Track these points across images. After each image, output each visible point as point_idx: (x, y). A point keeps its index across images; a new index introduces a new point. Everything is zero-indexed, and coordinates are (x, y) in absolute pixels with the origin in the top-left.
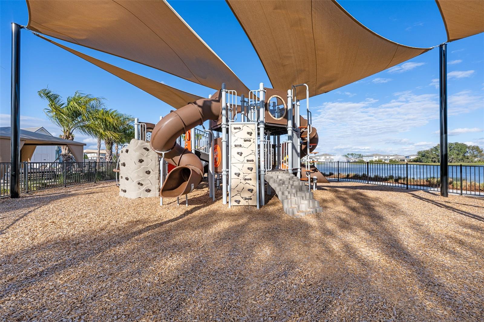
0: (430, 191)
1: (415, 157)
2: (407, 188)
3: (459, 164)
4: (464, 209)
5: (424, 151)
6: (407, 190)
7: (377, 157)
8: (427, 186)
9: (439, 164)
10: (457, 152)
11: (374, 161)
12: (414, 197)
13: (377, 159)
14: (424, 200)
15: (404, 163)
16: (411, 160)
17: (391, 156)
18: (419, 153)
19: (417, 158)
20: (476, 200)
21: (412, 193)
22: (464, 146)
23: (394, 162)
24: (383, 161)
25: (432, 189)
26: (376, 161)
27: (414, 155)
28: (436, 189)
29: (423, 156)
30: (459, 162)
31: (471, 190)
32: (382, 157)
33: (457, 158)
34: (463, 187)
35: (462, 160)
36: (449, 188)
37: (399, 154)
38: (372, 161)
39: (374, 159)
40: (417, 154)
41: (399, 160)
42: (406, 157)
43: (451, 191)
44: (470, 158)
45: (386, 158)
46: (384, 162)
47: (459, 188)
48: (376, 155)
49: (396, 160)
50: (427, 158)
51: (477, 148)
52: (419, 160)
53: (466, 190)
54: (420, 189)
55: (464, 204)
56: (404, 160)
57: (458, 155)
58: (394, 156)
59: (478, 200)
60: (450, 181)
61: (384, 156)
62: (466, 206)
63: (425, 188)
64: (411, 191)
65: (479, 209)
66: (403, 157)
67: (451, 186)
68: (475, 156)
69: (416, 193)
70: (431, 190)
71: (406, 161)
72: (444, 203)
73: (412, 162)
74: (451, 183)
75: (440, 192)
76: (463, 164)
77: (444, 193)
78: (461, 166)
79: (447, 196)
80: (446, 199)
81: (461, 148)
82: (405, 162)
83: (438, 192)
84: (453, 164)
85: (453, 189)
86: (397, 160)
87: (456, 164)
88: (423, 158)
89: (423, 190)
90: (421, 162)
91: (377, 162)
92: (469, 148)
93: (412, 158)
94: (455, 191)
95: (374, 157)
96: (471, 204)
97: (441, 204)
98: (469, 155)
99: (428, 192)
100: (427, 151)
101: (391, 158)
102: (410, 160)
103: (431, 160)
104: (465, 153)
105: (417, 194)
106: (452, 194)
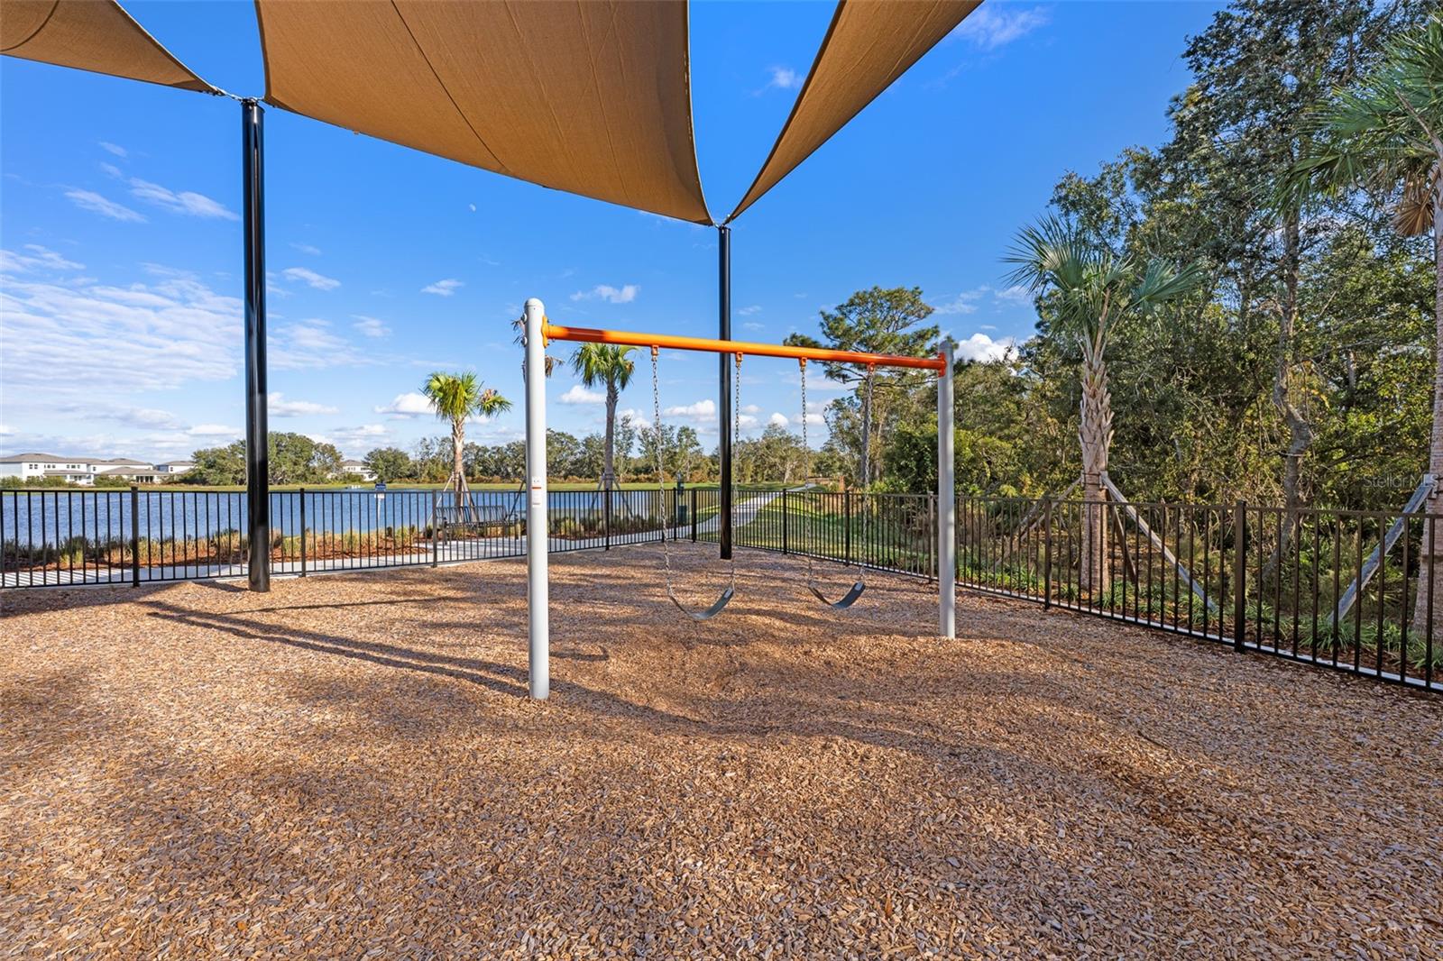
0: (219, 581)
1: (186, 468)
2: (136, 582)
3: (297, 487)
4: (310, 623)
5: (213, 452)
6: (134, 591)
7: (41, 466)
8: (207, 562)
9: (245, 488)
10: (293, 457)
11: (24, 479)
12: (155, 614)
13: (40, 471)
14: (193, 623)
15: (150, 488)
16: (175, 478)
17: (104, 463)
18: (198, 456)
19: (193, 470)
20: (335, 583)
21: (151, 598)
22: (306, 443)
23: (112, 485)
24: (68, 480)
25: (225, 572)
26: (31, 481)
27: (183, 463)
28: (236, 570)
29: (211, 467)
30: (297, 482)
31: (326, 557)
32: (60, 467)
33: (293, 472)
34: (307, 549)
35: (303, 477)
36: (273, 559)
37: (133, 459)
38: (15, 481)
39: (25, 472)
40: (191, 459)
41: (135, 478)
42: (158, 468)
43: (277, 567)
44: (319, 471)
45: (83, 468)
46: (71, 485)
47: (297, 554)
48: (34, 459)
49: (122, 479)
50: (222, 471)
51: (330, 450)
52: (198, 477)
53: (315, 558)
54: (186, 578)
55: (310, 607)
56: (152, 478)
57: (295, 464)
58: (112, 462)
59: (339, 584)
60: (275, 538)
61: (73, 462)
62: (315, 612)
63: (203, 569)
64: (150, 593)
65: (345, 612)
66: (147, 467)
67: (277, 553)
68: (328, 469)
69: (167, 597)
70: (220, 576)
71: (156, 480)
72: (256, 617)
73: (176, 483)
74: (279, 542)
75: (247, 579)
76: (307, 486)
77: (259, 582)
78: (302, 492)
79: (267, 589)
80: (265, 599)
81: (301, 448)
82: (153, 483)
83: (242, 579)
84: (284, 487)
85: (283, 559)
86: (125, 477)
87: (291, 487)
88: (211, 470)
89: (197, 579)
90: (204, 482)
91: (40, 484)
92: (316, 447)
93: (178, 470)
94: (288, 566)
95: (25, 466)
96: (326, 600)
97: (247, 623)
98: (316, 464)
99: (214, 585)
100: (220, 451)
101: (101, 469)
102: (172, 476)
103: (231, 476)
104: (309, 460)
105: (170, 601)
106: (280, 578)
